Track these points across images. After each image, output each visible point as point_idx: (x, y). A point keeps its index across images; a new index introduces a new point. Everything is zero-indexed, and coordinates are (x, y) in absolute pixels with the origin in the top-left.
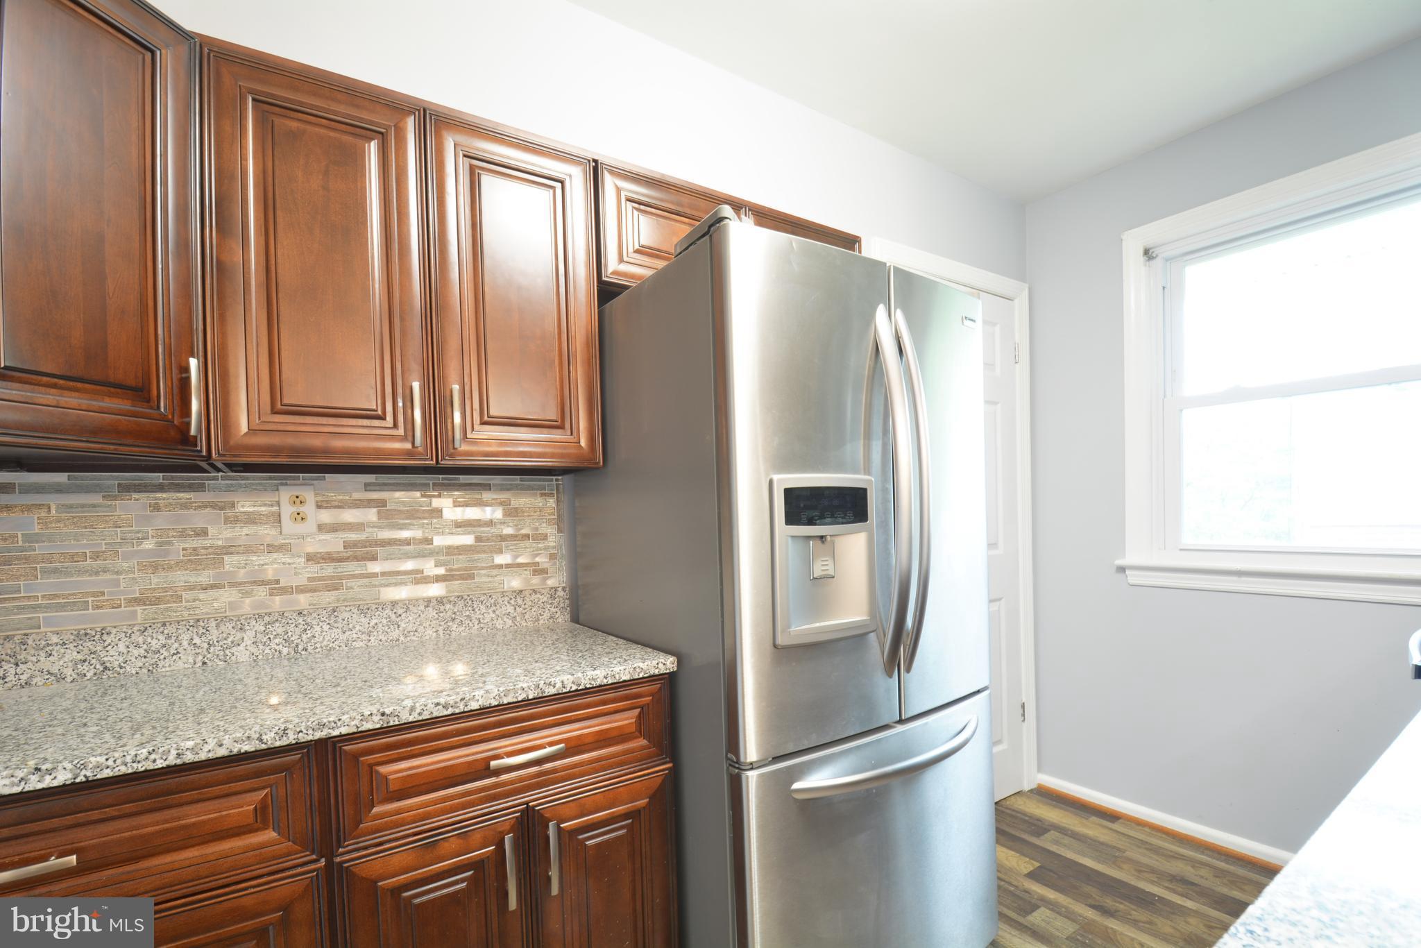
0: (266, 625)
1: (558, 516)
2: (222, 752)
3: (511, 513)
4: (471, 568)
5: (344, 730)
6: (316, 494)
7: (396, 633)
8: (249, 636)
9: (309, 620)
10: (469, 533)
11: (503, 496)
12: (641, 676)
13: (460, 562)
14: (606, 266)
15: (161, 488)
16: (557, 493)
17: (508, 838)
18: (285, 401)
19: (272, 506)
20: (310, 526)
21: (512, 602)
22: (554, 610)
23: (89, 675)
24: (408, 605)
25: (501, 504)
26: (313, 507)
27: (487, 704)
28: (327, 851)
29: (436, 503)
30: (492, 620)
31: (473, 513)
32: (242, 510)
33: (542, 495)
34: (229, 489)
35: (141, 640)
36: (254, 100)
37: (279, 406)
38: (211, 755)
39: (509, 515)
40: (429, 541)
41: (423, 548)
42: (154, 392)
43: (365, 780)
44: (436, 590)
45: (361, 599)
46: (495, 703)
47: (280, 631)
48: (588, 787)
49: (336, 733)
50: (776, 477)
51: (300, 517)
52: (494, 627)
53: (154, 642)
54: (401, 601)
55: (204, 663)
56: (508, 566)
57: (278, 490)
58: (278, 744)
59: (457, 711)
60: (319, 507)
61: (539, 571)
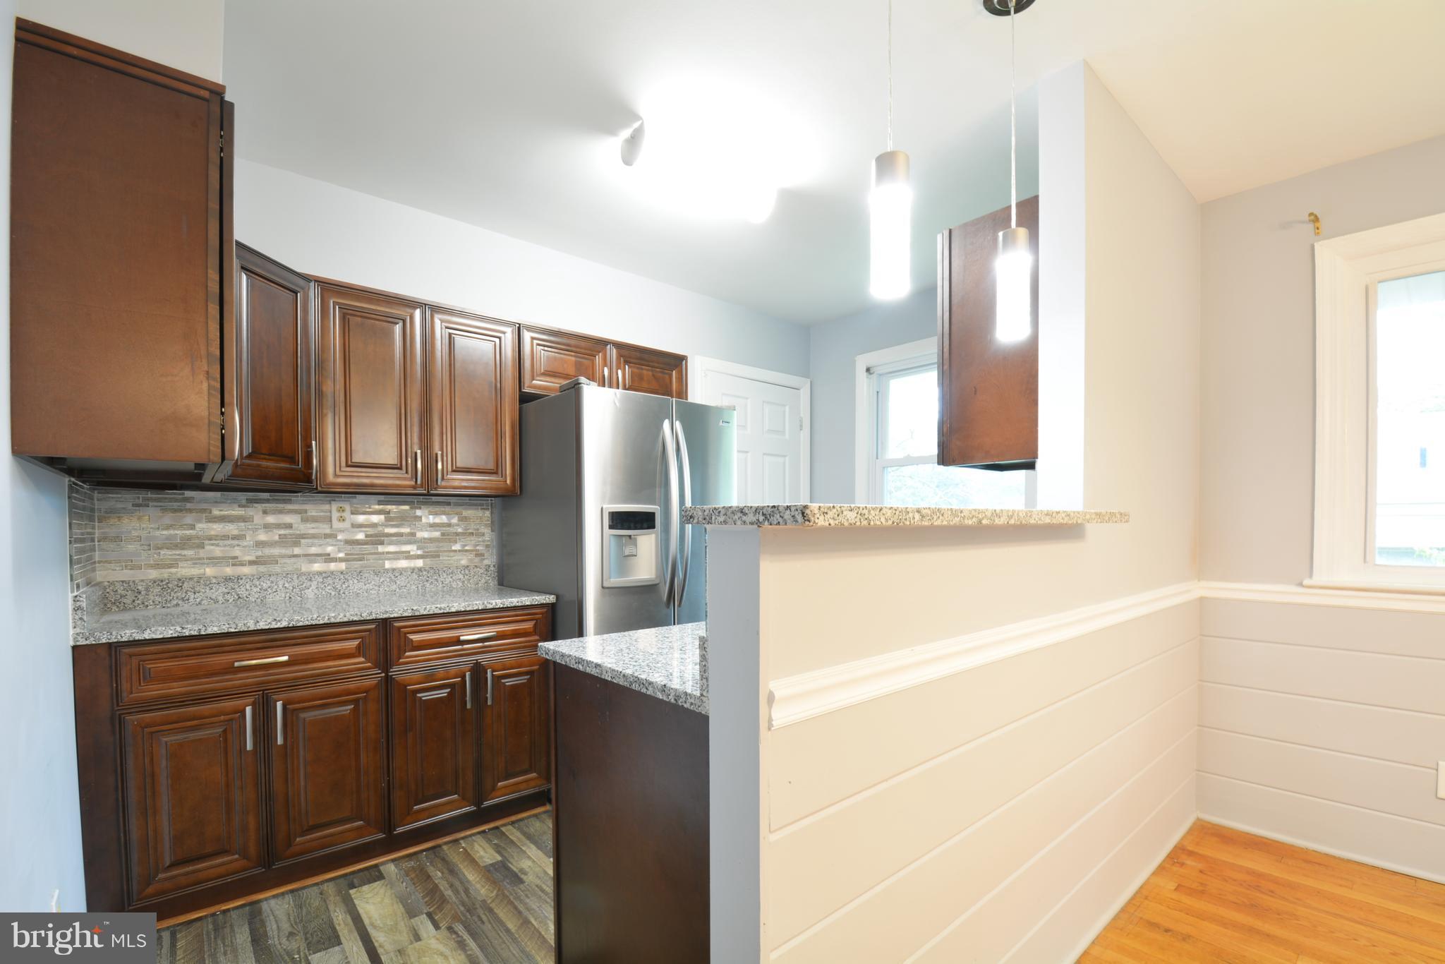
0: (323, 578)
1: (492, 522)
2: (346, 619)
3: (463, 519)
4: (437, 552)
5: (396, 615)
6: (351, 506)
7: (394, 587)
8: (314, 584)
9: (346, 577)
10: (437, 531)
11: (459, 509)
12: (536, 603)
13: (432, 548)
14: (524, 383)
15: (267, 501)
16: (491, 508)
17: (468, 674)
18: (353, 461)
19: (326, 512)
20: (347, 525)
21: (462, 572)
22: (488, 578)
23: (231, 601)
24: (401, 571)
25: (457, 514)
26: (349, 513)
27: (459, 610)
28: (386, 670)
29: (419, 513)
30: (450, 582)
31: (438, 520)
32: (310, 514)
33: (482, 509)
34: (304, 503)
35: (258, 583)
36: (339, 308)
37: (350, 463)
38: (341, 620)
39: (462, 521)
40: (413, 534)
41: (411, 539)
42: (297, 458)
43: (403, 640)
44: (419, 563)
45: (374, 567)
46: (463, 610)
47: (331, 582)
48: (508, 656)
49: (392, 616)
50: (604, 506)
51: (342, 519)
52: (451, 586)
53: (264, 585)
54: (398, 568)
55: (290, 598)
56: (459, 551)
57: (330, 503)
58: (368, 618)
59: (445, 611)
60: (352, 513)
61: (479, 555)
